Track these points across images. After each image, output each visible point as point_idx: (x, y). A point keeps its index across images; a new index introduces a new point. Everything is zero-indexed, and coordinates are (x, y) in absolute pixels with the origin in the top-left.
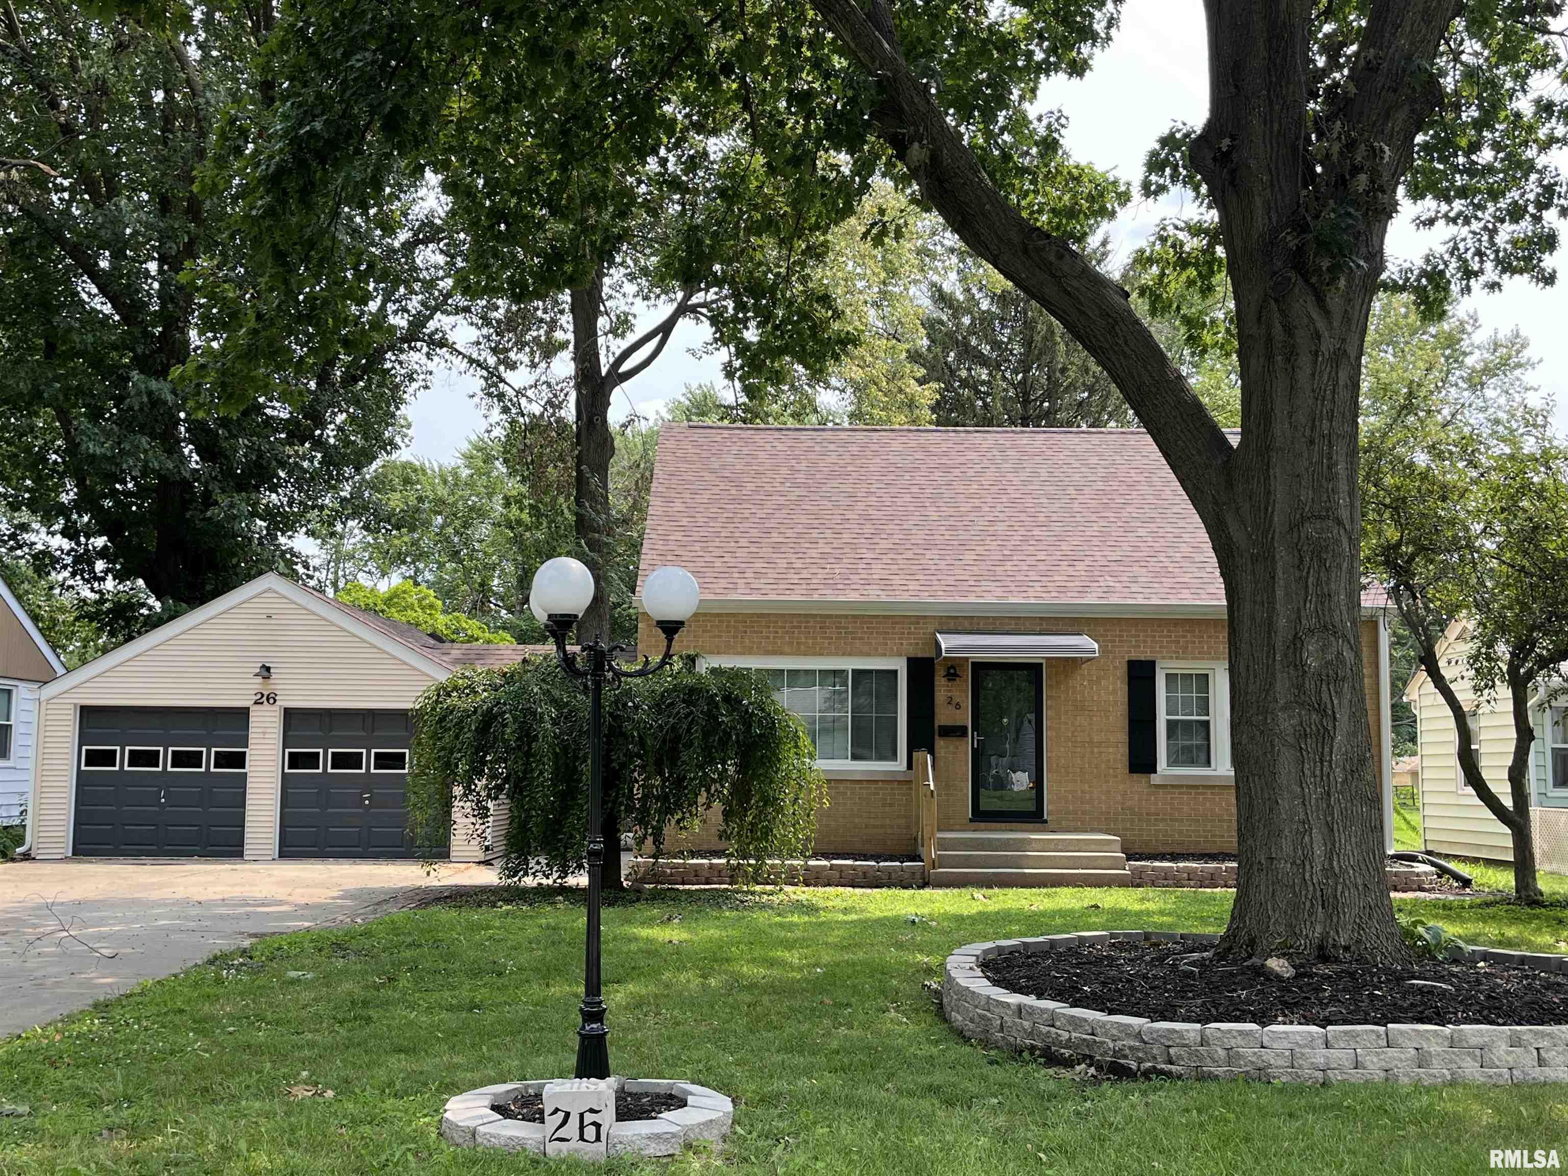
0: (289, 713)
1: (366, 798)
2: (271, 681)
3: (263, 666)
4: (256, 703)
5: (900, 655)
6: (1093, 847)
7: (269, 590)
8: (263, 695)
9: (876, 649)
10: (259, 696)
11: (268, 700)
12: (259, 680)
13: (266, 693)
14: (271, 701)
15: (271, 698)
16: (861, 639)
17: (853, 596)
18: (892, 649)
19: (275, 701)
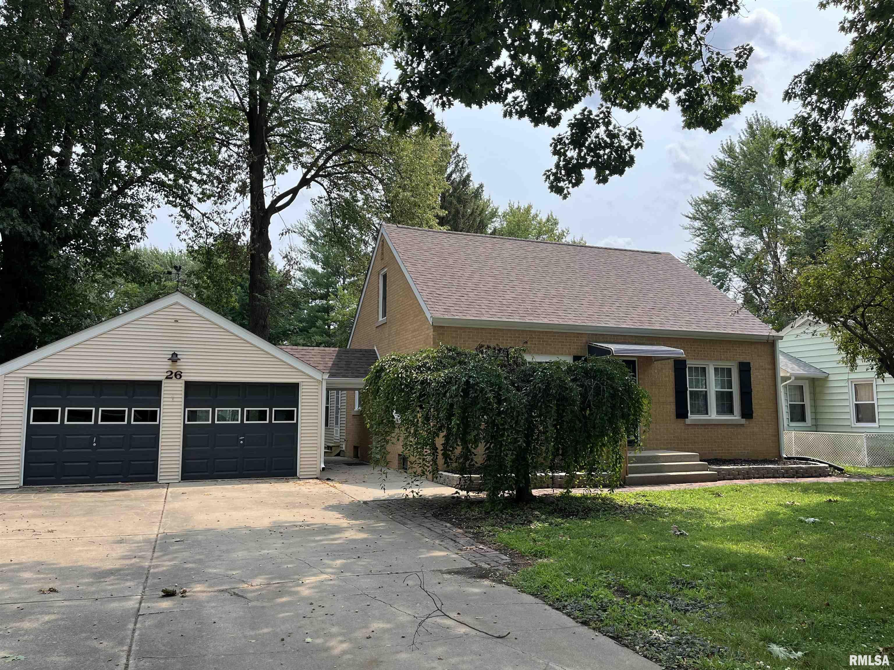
0: (188, 384)
1: (241, 440)
2: (178, 364)
3: (174, 354)
4: (167, 378)
5: (570, 354)
6: (688, 459)
7: (177, 303)
8: (172, 373)
9: (558, 351)
10: (169, 373)
11: (176, 376)
12: (170, 363)
13: (174, 371)
14: (178, 377)
15: (178, 375)
16: (550, 345)
17: (546, 321)
18: (566, 351)
19: (181, 376)
